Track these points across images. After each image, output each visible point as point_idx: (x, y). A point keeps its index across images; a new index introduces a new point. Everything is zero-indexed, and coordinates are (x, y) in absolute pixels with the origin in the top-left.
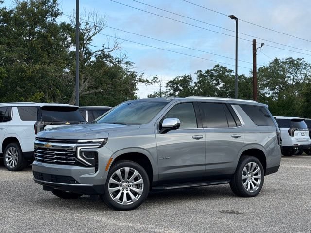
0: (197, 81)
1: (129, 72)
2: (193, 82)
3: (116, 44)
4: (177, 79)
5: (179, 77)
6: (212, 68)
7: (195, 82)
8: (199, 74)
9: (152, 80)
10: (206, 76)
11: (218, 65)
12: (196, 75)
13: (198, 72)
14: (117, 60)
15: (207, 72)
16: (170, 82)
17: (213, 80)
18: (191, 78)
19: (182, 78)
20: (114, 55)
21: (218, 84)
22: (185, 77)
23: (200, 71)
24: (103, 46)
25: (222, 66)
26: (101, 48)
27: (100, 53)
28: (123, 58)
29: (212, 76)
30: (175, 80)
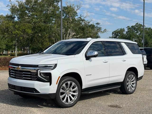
0: (127, 31)
1: (98, 28)
2: (125, 32)
3: (87, 14)
4: (117, 30)
5: (119, 29)
6: (135, 25)
7: (126, 32)
8: (128, 28)
9: (103, 31)
10: (132, 29)
11: (137, 23)
12: (127, 28)
13: (128, 27)
14: (87, 22)
15: (132, 27)
16: (114, 32)
17: (135, 31)
18: (124, 30)
19: (120, 30)
20: (86, 19)
21: (137, 32)
22: (121, 29)
23: (129, 26)
24: (81, 15)
25: (139, 24)
26: (80, 16)
27: (79, 18)
28: (90, 21)
29: (134, 29)
30: (116, 31)
